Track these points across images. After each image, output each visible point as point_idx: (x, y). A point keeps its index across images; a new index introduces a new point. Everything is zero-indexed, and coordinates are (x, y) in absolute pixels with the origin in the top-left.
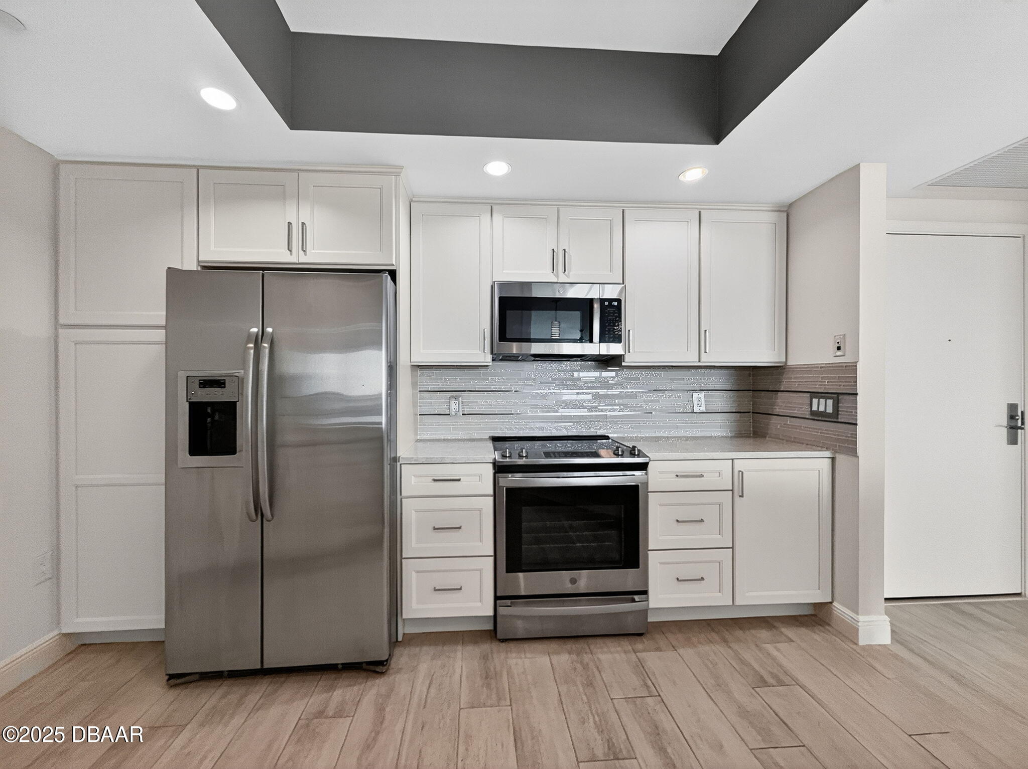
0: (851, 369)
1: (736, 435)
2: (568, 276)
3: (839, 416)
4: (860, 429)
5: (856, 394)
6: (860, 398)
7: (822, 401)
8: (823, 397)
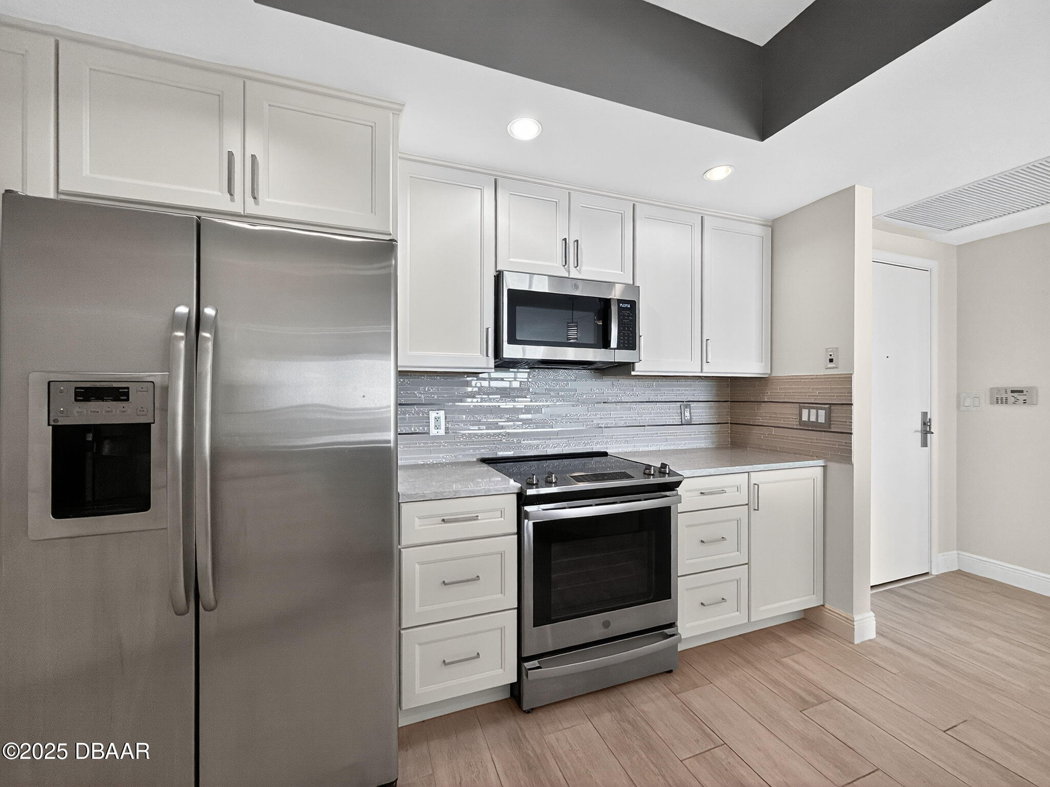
0: (847, 379)
1: (718, 446)
2: (580, 272)
3: (832, 426)
4: (854, 438)
5: (851, 404)
6: (855, 408)
7: (813, 412)
8: (813, 408)
